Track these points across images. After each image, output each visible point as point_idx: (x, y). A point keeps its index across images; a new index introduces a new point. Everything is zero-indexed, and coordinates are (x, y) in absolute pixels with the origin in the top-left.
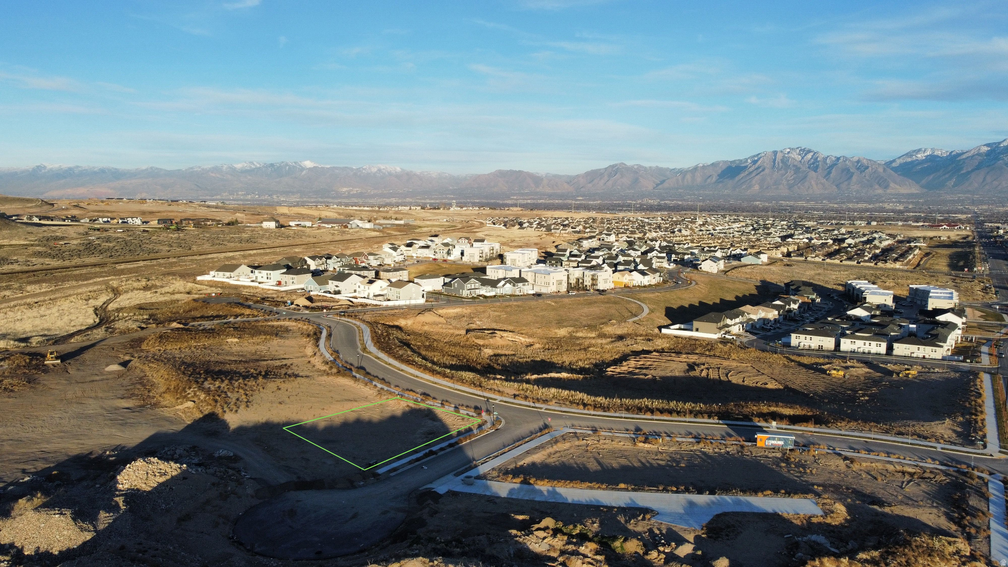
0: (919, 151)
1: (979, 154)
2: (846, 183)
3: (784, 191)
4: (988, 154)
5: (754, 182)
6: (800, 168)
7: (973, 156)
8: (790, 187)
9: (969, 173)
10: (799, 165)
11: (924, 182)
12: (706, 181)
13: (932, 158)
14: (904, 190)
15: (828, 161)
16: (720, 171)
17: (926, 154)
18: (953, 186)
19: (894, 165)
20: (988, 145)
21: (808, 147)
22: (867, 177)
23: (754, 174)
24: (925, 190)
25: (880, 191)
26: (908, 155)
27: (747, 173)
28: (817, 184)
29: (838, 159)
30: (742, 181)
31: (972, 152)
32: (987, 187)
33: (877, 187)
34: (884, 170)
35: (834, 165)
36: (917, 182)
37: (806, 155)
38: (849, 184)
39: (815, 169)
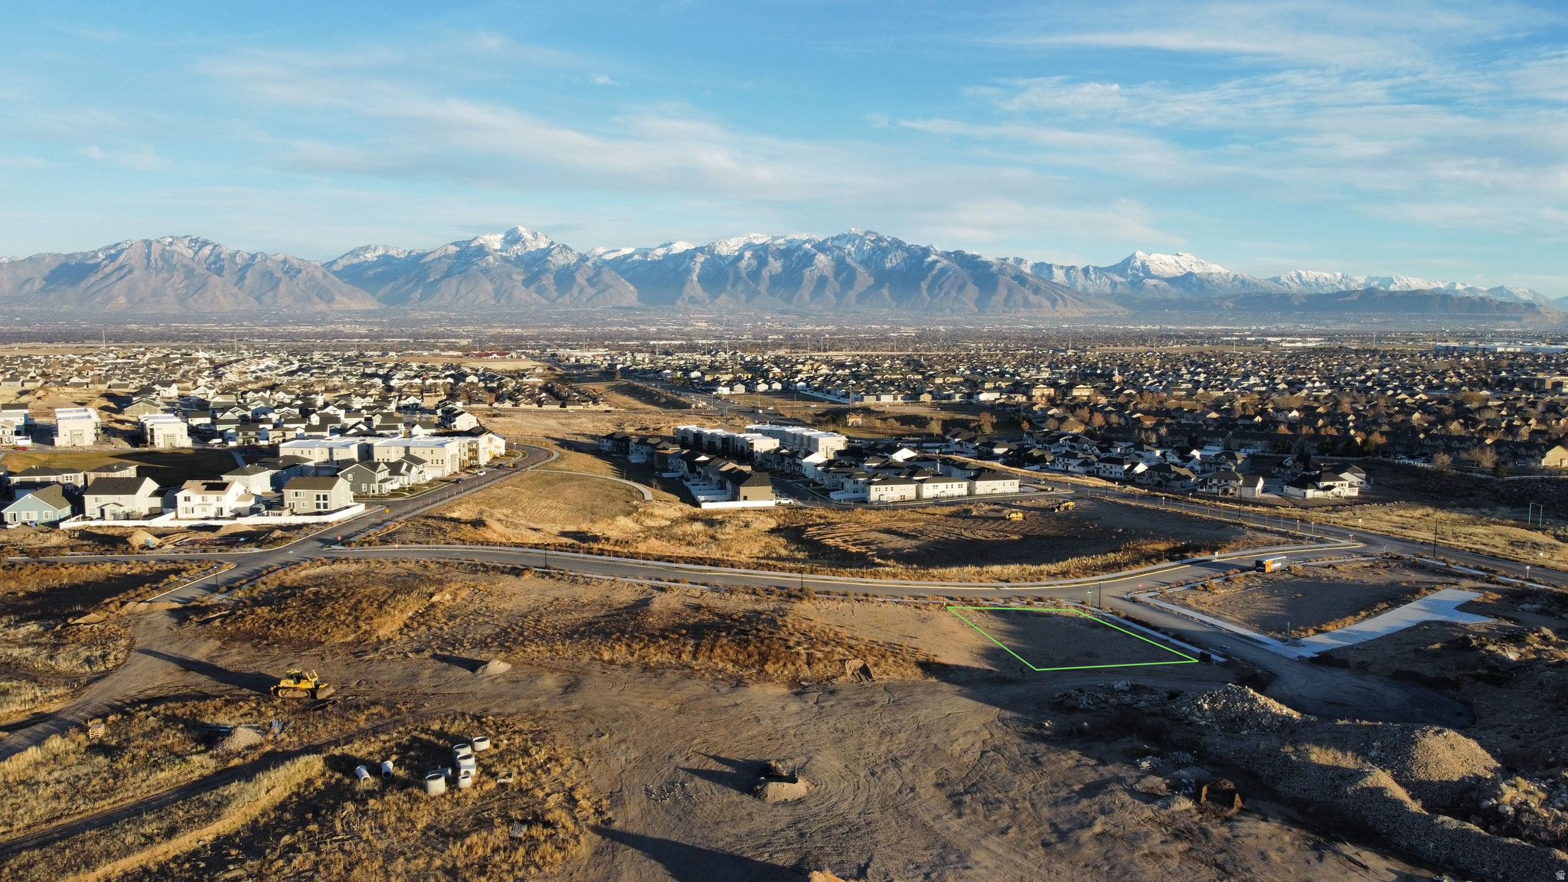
0: (368, 248)
1: (447, 256)
2: (270, 294)
3: (171, 307)
4: (459, 256)
5: (116, 290)
6: (193, 270)
7: (440, 258)
8: (181, 300)
9: (437, 282)
10: (193, 265)
11: (381, 293)
12: (20, 288)
13: (386, 260)
14: (357, 305)
15: (238, 260)
16: (47, 272)
17: (377, 254)
18: (421, 300)
19: (335, 268)
20: (455, 244)
21: (203, 237)
22: (301, 286)
23: (114, 278)
24: (384, 306)
25: (322, 307)
26: (354, 253)
27: (100, 275)
28: (225, 296)
29: (254, 257)
30: (95, 288)
31: (438, 253)
32: (462, 301)
33: (317, 300)
34: (324, 275)
35: (247, 267)
36: (373, 294)
37: (200, 248)
38: (275, 296)
39: (219, 271)
